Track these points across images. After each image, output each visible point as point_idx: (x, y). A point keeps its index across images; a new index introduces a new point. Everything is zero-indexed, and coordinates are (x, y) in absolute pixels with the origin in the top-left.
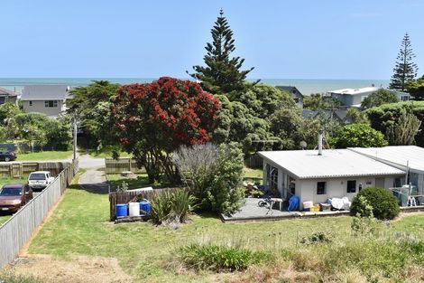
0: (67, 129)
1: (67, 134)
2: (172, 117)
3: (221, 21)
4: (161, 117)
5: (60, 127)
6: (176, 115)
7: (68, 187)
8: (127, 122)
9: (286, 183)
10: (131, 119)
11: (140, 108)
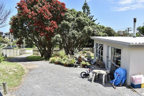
3: (85, 4)
9: (110, 56)
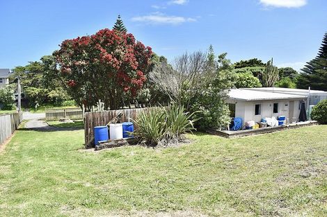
0: (11, 94)
1: (11, 98)
2: (116, 59)
3: (119, 22)
4: (107, 59)
5: (6, 93)
6: (118, 57)
7: (16, 129)
8: (73, 67)
10: (77, 63)
11: (85, 54)
